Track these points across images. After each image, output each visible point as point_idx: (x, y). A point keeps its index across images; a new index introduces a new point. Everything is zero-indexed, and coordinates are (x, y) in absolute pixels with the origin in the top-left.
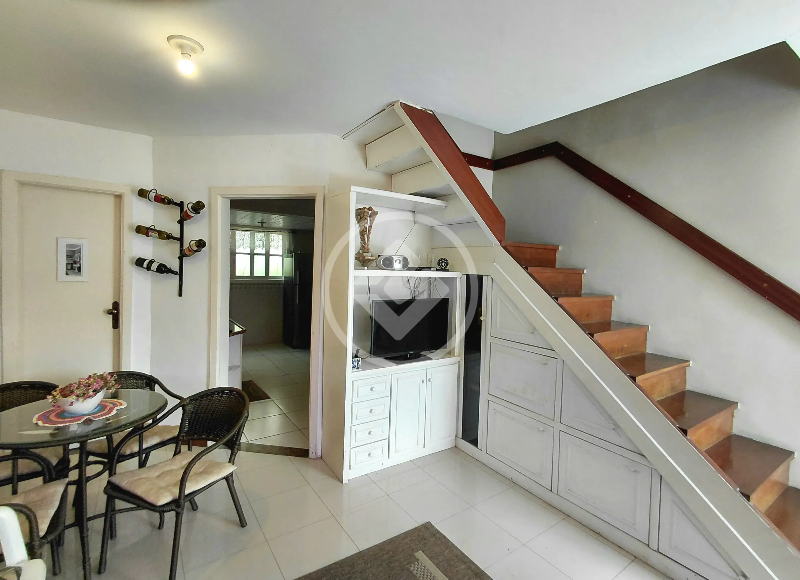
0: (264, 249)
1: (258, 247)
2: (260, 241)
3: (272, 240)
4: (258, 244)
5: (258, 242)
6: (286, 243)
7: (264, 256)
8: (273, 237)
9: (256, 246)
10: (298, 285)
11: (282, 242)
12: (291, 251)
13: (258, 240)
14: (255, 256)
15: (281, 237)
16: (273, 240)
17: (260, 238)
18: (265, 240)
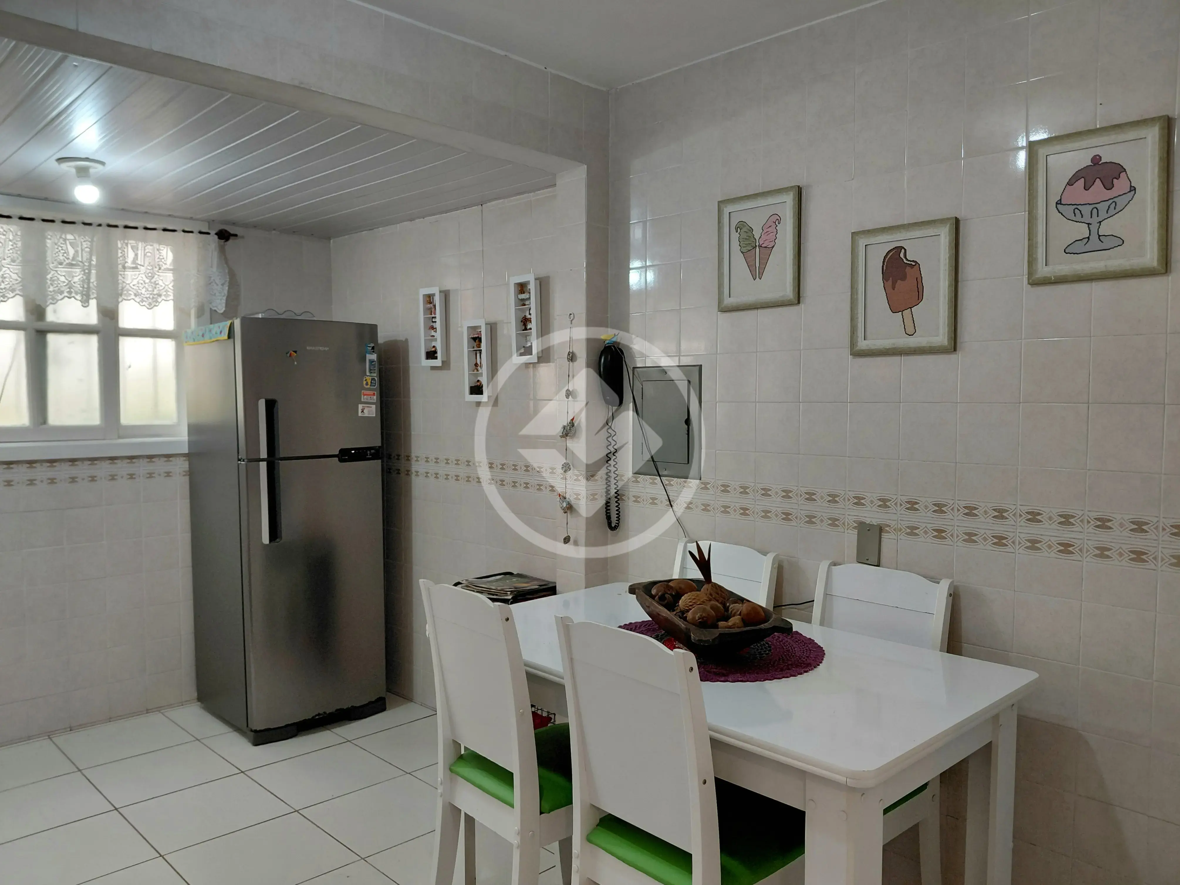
0: (93, 303)
1: (62, 293)
2: (71, 265)
3: (129, 264)
4: (62, 279)
5: (62, 270)
6: (192, 281)
7: (93, 340)
8: (131, 255)
9: (51, 289)
10: (263, 460)
11: (170, 276)
12: (213, 312)
13: (61, 264)
14: (51, 338)
15: (167, 255)
16: (134, 262)
17: (71, 252)
18: (94, 263)
